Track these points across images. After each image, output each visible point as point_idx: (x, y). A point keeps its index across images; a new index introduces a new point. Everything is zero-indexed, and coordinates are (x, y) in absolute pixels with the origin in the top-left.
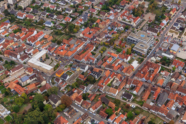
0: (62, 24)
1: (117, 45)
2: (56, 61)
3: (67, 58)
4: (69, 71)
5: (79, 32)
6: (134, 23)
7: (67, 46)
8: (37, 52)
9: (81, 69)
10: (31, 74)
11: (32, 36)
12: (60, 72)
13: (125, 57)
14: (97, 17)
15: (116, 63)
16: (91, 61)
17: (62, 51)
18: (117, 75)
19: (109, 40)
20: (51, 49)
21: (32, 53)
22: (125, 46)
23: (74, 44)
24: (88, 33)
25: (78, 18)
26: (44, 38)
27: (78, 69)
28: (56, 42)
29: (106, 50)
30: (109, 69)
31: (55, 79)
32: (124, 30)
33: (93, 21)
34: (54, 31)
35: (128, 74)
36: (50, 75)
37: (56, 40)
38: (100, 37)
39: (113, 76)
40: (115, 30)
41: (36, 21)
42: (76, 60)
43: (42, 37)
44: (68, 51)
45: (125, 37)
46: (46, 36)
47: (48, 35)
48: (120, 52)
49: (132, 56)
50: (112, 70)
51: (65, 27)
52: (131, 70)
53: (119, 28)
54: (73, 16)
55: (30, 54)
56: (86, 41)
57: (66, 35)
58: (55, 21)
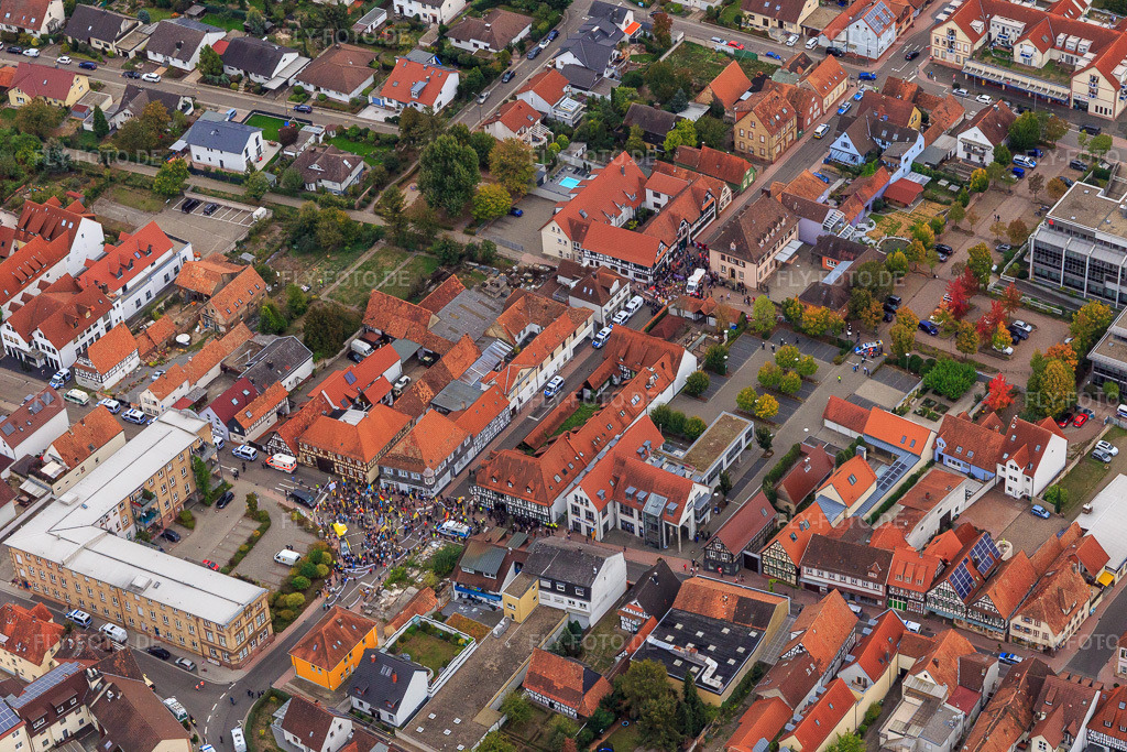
0: (358, 137)
1: (924, 327)
2: (302, 522)
3: (404, 487)
4: (424, 628)
5: (531, 213)
6: (1103, 82)
7: (412, 362)
8: (99, 438)
9: (552, 600)
10: (38, 671)
11: (54, 274)
12: (334, 637)
13: (1010, 448)
14: (720, 42)
15: (913, 517)
16: (649, 508)
17: (353, 417)
18: (930, 647)
19: (836, 273)
20: (245, 401)
21: (53, 451)
22: (1013, 330)
23: (482, 341)
24: (627, 213)
25: (517, 63)
26: (177, 296)
27: (520, 600)
28: (300, 324)
29: (808, 381)
30: (848, 583)
31: (281, 713)
32: (1000, 159)
33: (674, 92)
34: (279, 216)
35: (1044, 628)
36: (234, 677)
37: (296, 310)
38: (746, 254)
39: (884, 659)
40: (905, 166)
41: (100, 120)
42: (501, 507)
43: (160, 276)
44: (416, 411)
45: (1006, 238)
46: (200, 270)
47: (215, 260)
48: (954, 400)
49: (1088, 428)
50: (870, 588)
51: (393, 168)
52: (1071, 587)
53: (943, 142)
54: (468, 46)
55: (33, 466)
56: (602, 295)
57: (405, 243)
58: (285, 106)
